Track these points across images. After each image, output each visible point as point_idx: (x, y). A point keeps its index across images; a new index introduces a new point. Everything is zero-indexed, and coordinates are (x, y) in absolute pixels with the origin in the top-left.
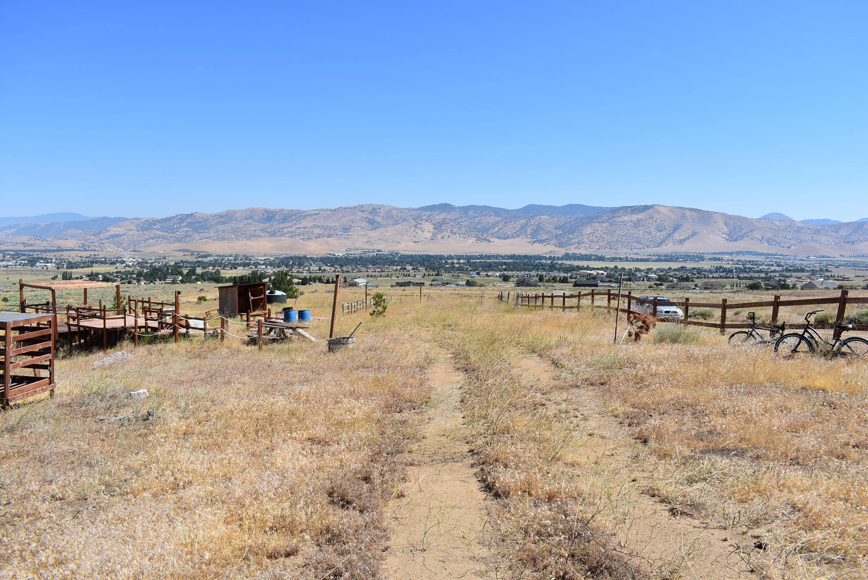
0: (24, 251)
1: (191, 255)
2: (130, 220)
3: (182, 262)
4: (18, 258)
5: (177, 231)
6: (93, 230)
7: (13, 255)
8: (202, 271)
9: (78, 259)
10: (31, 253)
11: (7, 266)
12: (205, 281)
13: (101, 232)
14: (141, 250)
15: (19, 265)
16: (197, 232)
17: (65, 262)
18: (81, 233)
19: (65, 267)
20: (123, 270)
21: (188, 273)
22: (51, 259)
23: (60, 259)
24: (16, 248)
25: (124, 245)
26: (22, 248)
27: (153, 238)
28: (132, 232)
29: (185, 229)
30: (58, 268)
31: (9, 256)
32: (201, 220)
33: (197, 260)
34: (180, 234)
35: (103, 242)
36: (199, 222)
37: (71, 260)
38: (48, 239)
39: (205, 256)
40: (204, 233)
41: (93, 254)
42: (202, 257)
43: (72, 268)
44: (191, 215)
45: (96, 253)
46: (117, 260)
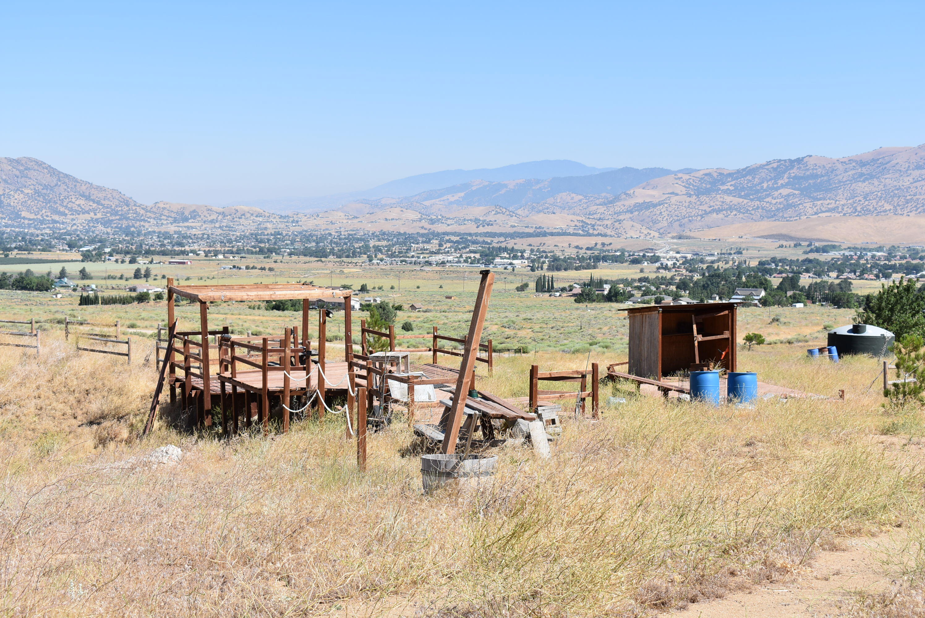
0: (476, 234)
1: (795, 246)
2: (675, 173)
3: (774, 260)
4: (465, 248)
5: (768, 196)
6: (603, 194)
7: (457, 242)
8: (810, 281)
9: (571, 252)
10: (488, 240)
11: (443, 263)
12: (814, 303)
13: (617, 199)
14: (692, 234)
15: (466, 261)
16: (810, 197)
17: (546, 257)
18: (580, 201)
19: (545, 266)
20: (652, 276)
21: (781, 283)
22: (523, 252)
23: (538, 250)
24: (462, 229)
25: (660, 225)
26: (471, 228)
27: (718, 211)
28: (676, 198)
29: (785, 191)
30: (533, 270)
31: (448, 245)
32: (819, 171)
33: (804, 257)
34: (774, 202)
35: (621, 217)
36: (815, 176)
37: (559, 254)
38: (520, 212)
39: (825, 250)
40: (824, 199)
41: (600, 242)
42: (817, 250)
43: (558, 269)
44: (799, 161)
45: (607, 240)
46: (644, 256)
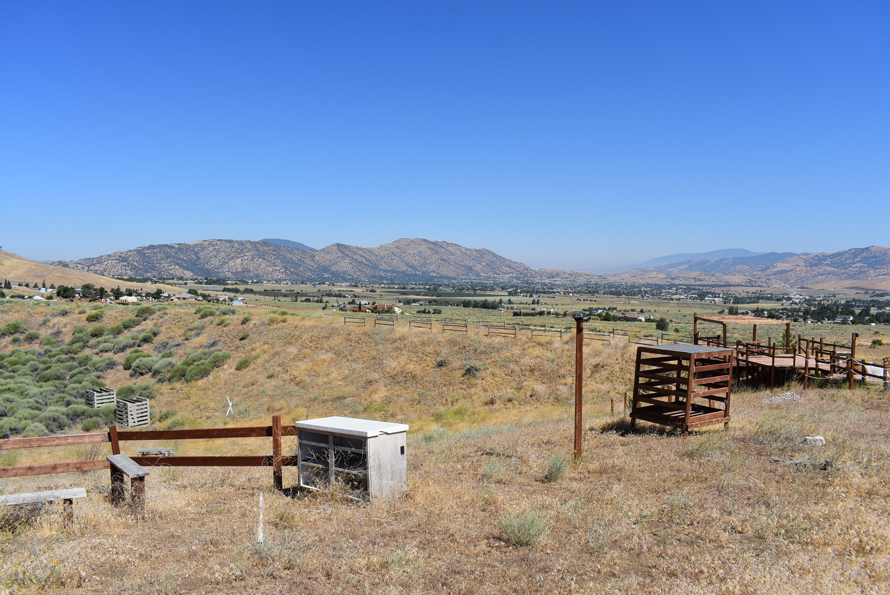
0: (695, 285)
1: (865, 293)
2: (799, 255)
3: (854, 300)
4: (689, 292)
5: (849, 267)
6: (760, 266)
7: (685, 289)
8: (877, 311)
9: (744, 295)
10: (701, 288)
11: (679, 299)
12: (880, 323)
13: (768, 268)
14: (808, 286)
15: (690, 298)
16: (873, 268)
17: (732, 297)
18: (748, 269)
19: (731, 302)
20: (789, 307)
21: (860, 313)
22: (719, 294)
23: (727, 294)
24: (687, 282)
25: (790, 282)
26: (692, 282)
27: (822, 275)
28: (799, 268)
29: (859, 265)
30: (725, 303)
31: (681, 290)
32: (878, 254)
33: (871, 299)
34: (853, 270)
35: (770, 277)
36: (876, 257)
37: (738, 295)
38: (716, 274)
39: (882, 295)
40: (881, 269)
41: (759, 290)
42: (878, 295)
43: (738, 303)
44: (867, 249)
45: (763, 289)
46: (783, 297)
